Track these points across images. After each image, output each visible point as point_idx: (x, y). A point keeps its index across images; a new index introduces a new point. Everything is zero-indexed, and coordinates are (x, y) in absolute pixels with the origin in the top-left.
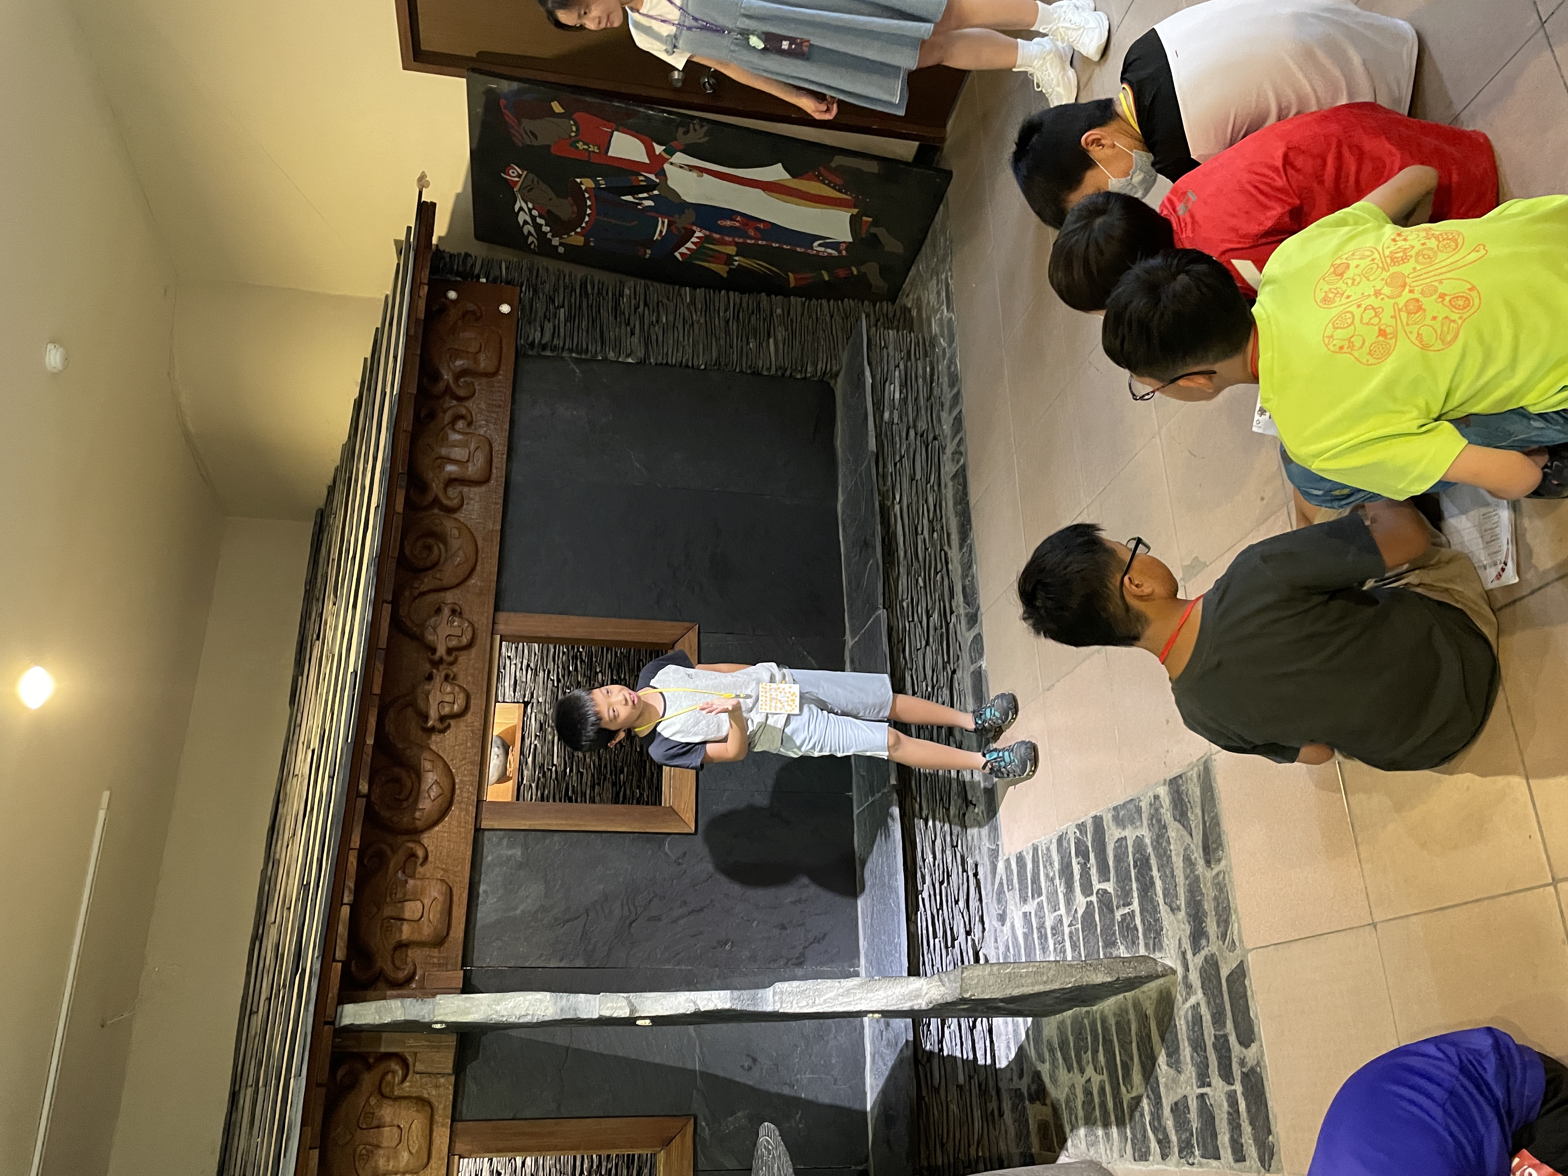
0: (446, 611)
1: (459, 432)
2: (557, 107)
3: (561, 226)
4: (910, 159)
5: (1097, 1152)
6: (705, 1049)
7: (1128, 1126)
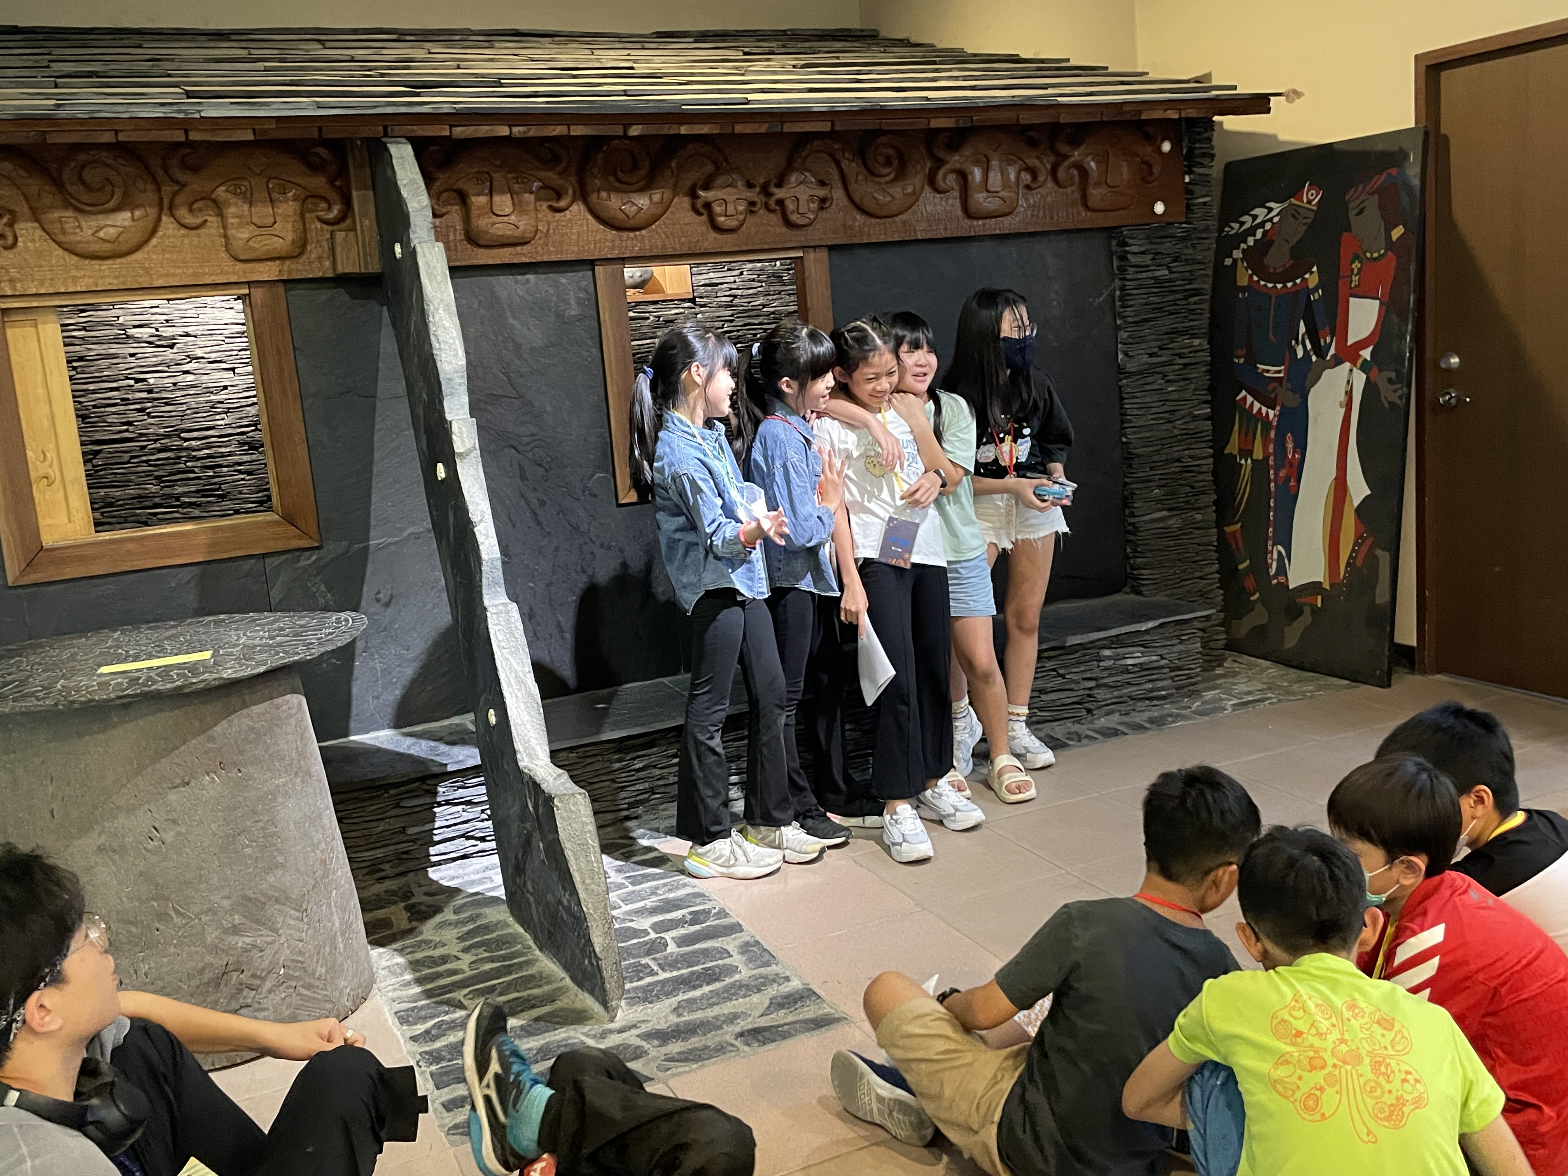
0: (822, 192)
1: (1018, 177)
2: (1397, 232)
3: (1255, 258)
4: (1397, 640)
5: (385, 977)
6: (393, 548)
7: (427, 1002)
